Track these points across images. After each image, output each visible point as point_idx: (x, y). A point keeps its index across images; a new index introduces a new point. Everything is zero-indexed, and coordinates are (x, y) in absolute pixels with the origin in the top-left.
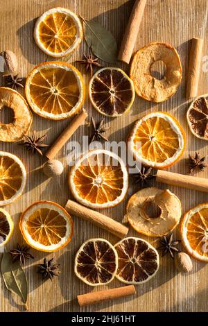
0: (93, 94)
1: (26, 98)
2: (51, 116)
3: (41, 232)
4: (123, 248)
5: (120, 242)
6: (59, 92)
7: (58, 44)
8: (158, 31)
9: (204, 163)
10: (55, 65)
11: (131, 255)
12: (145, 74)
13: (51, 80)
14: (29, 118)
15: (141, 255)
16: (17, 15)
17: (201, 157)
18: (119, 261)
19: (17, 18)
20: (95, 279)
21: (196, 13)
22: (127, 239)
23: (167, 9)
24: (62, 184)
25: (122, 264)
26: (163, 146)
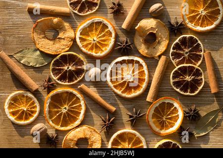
0: (68, 82)
1: (70, 130)
2: (82, 112)
3: (168, 120)
4: (178, 60)
5: (174, 62)
6: (66, 106)
7: (31, 108)
8: (23, 36)
9: (116, 3)
10: (46, 109)
11: (183, 55)
12: (54, 44)
13: (58, 112)
14: (85, 127)
15: (183, 47)
16: (11, 136)
17: (112, 5)
18: (186, 63)
19: (13, 136)
20: (199, 80)
21: (9, 9)
22: (171, 57)
23: (7, 29)
24: (131, 104)
25: (189, 61)
26: (100, 33)
